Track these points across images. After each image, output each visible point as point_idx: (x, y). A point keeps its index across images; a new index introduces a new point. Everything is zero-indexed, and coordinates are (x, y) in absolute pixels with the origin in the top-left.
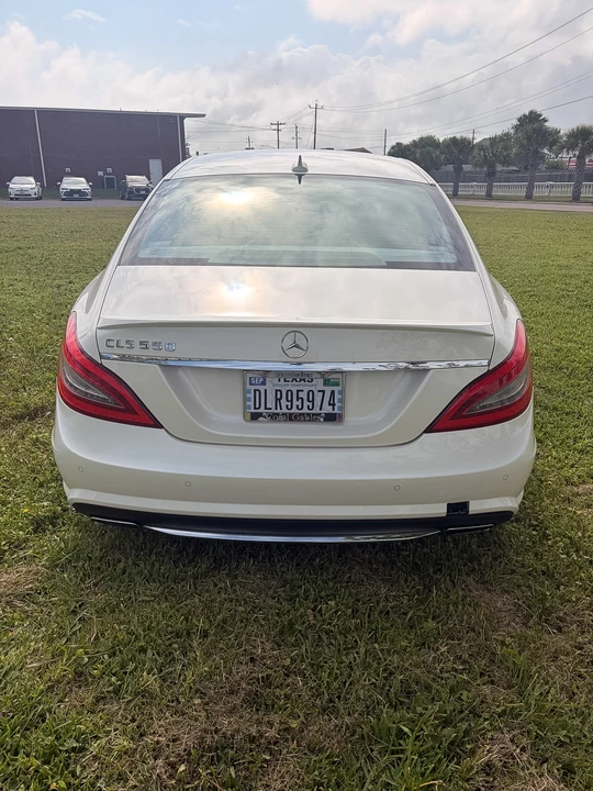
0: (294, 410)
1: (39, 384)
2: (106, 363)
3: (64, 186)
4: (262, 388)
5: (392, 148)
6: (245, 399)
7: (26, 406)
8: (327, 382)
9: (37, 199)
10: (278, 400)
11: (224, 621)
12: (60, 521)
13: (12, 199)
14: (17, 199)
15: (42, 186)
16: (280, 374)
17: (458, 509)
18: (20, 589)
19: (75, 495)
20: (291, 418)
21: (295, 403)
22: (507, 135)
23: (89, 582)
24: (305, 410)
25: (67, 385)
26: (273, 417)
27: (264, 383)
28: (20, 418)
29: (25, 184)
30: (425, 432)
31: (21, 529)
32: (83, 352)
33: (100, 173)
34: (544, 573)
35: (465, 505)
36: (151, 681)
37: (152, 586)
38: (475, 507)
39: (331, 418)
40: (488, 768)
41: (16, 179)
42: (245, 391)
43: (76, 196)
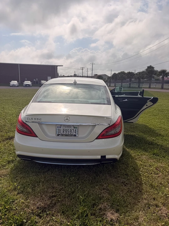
0: (67, 134)
1: (13, 131)
2: (27, 123)
3: (25, 83)
4: (60, 129)
5: (113, 74)
6: (56, 131)
7: (9, 136)
8: (74, 128)
9: (17, 86)
10: (63, 131)
11: (48, 180)
12: (14, 162)
13: (11, 86)
14: (12, 86)
15: (19, 83)
16: (64, 125)
17: (103, 157)
18: (4, 174)
19: (18, 153)
20: (66, 135)
21: (67, 132)
22: (144, 71)
23: (19, 172)
24: (69, 134)
25: (18, 128)
26: (62, 135)
27: (60, 128)
28: (7, 139)
29: (15, 82)
30: (96, 139)
31: (5, 162)
32: (22, 121)
33: (35, 80)
34: (126, 174)
35: (105, 156)
36: (30, 190)
37: (33, 173)
38: (107, 157)
39: (75, 135)
40: (100, 209)
41: (12, 81)
42: (56, 129)
43: (27, 86)
